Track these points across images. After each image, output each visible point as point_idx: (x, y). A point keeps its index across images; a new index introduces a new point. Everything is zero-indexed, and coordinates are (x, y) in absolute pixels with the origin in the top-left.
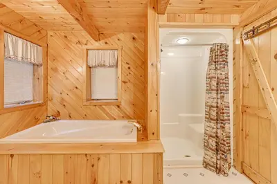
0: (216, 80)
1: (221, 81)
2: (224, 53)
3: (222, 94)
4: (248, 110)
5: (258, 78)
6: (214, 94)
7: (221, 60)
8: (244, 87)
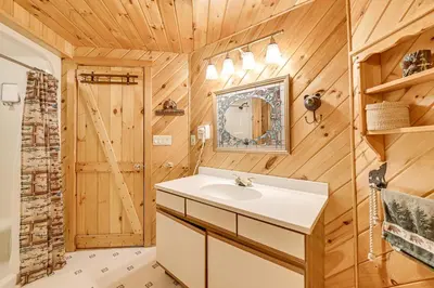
0: (43, 128)
1: (51, 131)
2: (53, 89)
3: (54, 151)
4: (85, 168)
5: (98, 130)
6: (41, 152)
7: (49, 99)
8: (78, 139)
